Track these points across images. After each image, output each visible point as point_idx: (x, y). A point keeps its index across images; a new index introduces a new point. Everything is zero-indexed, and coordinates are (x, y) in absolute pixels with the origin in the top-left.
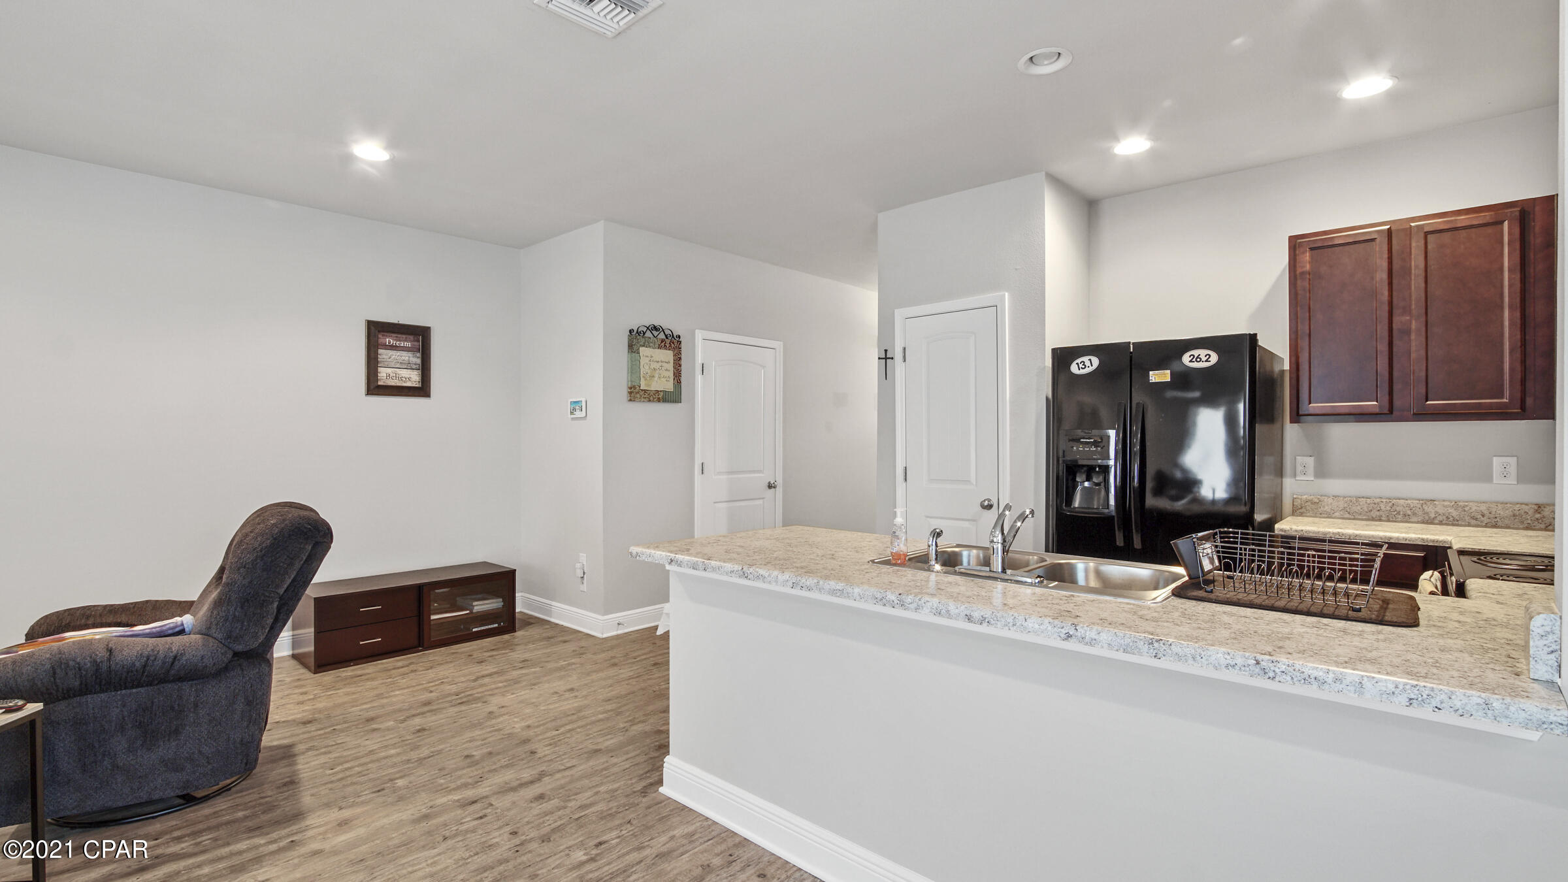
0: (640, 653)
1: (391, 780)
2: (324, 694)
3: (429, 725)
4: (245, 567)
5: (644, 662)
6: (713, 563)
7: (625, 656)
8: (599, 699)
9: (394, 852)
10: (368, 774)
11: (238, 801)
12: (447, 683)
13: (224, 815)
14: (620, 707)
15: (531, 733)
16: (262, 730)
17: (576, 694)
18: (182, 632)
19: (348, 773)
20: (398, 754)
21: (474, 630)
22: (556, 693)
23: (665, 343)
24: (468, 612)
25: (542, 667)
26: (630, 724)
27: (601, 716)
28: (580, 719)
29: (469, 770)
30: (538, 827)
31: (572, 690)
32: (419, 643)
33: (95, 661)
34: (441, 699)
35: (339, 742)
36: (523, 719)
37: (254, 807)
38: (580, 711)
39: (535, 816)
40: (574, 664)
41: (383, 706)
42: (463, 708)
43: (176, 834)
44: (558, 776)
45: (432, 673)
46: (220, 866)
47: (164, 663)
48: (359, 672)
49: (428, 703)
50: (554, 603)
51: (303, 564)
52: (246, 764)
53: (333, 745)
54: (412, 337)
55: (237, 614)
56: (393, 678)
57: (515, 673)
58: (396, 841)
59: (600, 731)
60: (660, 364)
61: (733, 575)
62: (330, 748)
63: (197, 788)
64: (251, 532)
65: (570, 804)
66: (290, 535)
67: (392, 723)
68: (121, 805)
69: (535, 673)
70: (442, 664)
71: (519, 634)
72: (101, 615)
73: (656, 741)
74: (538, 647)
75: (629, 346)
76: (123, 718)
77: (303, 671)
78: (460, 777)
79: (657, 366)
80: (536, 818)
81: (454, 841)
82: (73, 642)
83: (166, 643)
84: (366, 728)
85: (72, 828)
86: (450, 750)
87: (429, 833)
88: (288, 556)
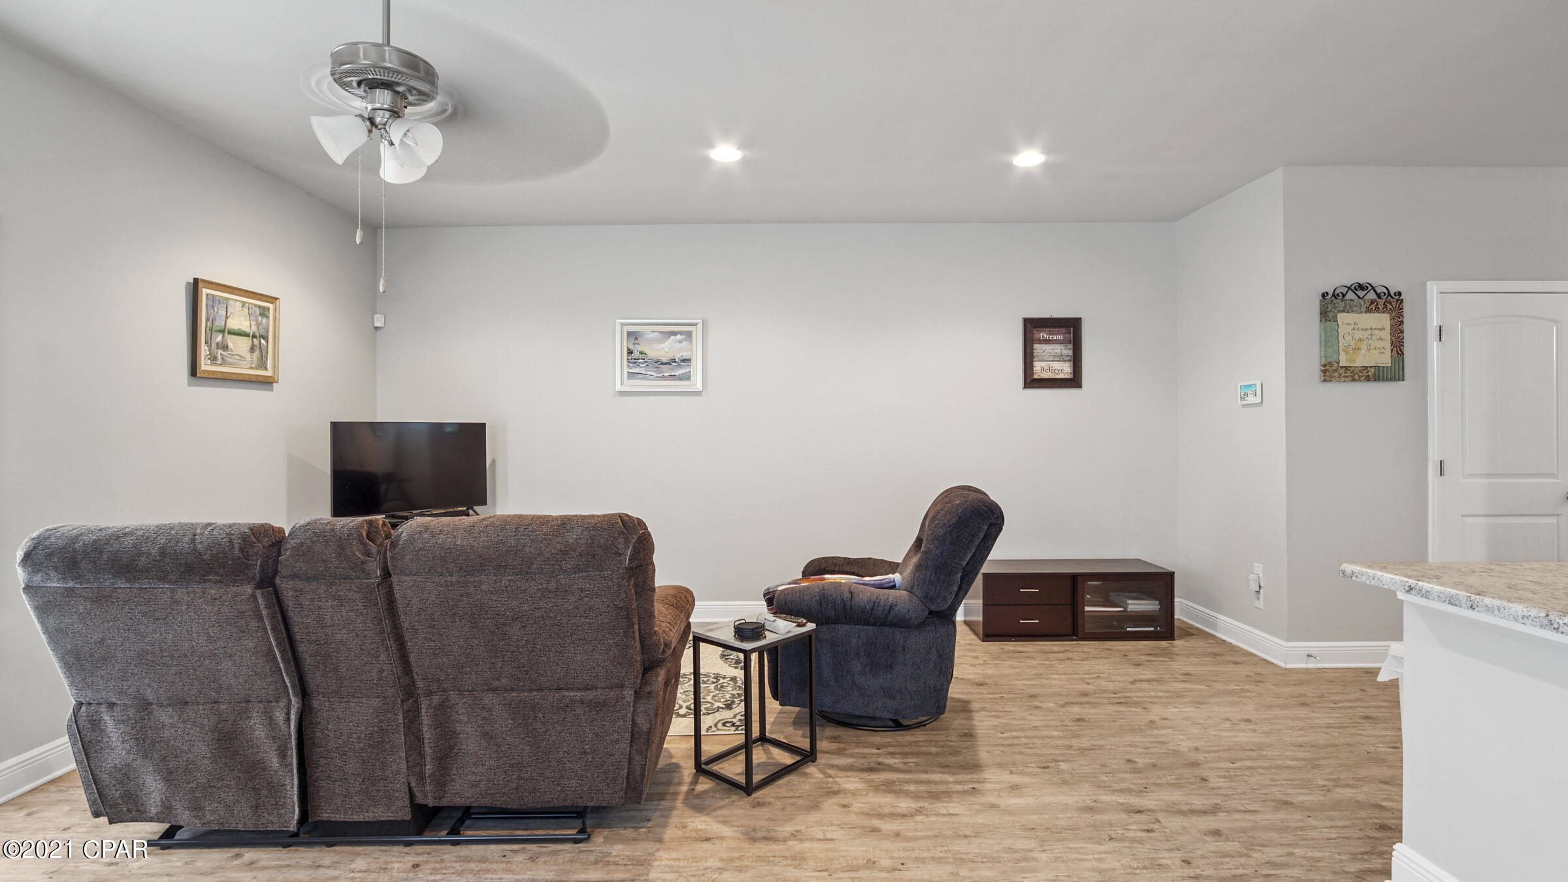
0: (1340, 697)
1: (1056, 761)
2: (992, 662)
3: (1089, 716)
4: (937, 539)
5: (1349, 710)
6: (1487, 600)
7: (1320, 697)
8: (1286, 741)
9: (1061, 833)
10: (1034, 748)
11: (933, 738)
12: (1103, 678)
13: (922, 746)
14: (1318, 759)
15: (1200, 757)
16: (949, 682)
17: (1254, 727)
18: (893, 587)
19: (1016, 742)
20: (1061, 738)
21: (1128, 629)
22: (1229, 720)
23: (1377, 304)
24: (1122, 609)
25: (1209, 686)
26: (1333, 783)
27: (1290, 763)
28: (1260, 758)
29: (1132, 775)
30: (1216, 866)
31: (1248, 721)
32: (1074, 632)
33: (843, 600)
34: (1098, 693)
35: (1006, 710)
36: (1189, 739)
37: (943, 747)
38: (1260, 749)
39: (1211, 852)
40: (1249, 691)
41: (1042, 686)
42: (1121, 708)
43: (891, 749)
44: (1237, 816)
45: (1088, 665)
46: (922, 788)
47: (884, 609)
48: (1020, 649)
49: (1085, 695)
50: (1219, 616)
51: (980, 542)
52: (938, 707)
53: (1001, 711)
54: (1063, 330)
55: (932, 578)
56: (1051, 661)
57: (1178, 686)
58: (1062, 823)
59: (1291, 780)
60: (1369, 332)
61: (1528, 622)
62: (999, 713)
63: (904, 717)
64: (942, 510)
65: (1255, 855)
66: (971, 516)
67: (1053, 705)
68: (857, 714)
69: (1200, 690)
70: (1097, 658)
71: (1177, 643)
72: (843, 565)
73: (1377, 818)
74: (1202, 662)
75: (1321, 313)
76: (859, 647)
77: (974, 637)
78: (1123, 780)
79: (1365, 335)
80: (1212, 854)
81: (1120, 845)
82: (831, 582)
83: (885, 594)
84: (1029, 704)
85: (829, 722)
86: (1111, 749)
87: (1094, 827)
88: (969, 534)
